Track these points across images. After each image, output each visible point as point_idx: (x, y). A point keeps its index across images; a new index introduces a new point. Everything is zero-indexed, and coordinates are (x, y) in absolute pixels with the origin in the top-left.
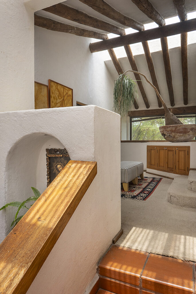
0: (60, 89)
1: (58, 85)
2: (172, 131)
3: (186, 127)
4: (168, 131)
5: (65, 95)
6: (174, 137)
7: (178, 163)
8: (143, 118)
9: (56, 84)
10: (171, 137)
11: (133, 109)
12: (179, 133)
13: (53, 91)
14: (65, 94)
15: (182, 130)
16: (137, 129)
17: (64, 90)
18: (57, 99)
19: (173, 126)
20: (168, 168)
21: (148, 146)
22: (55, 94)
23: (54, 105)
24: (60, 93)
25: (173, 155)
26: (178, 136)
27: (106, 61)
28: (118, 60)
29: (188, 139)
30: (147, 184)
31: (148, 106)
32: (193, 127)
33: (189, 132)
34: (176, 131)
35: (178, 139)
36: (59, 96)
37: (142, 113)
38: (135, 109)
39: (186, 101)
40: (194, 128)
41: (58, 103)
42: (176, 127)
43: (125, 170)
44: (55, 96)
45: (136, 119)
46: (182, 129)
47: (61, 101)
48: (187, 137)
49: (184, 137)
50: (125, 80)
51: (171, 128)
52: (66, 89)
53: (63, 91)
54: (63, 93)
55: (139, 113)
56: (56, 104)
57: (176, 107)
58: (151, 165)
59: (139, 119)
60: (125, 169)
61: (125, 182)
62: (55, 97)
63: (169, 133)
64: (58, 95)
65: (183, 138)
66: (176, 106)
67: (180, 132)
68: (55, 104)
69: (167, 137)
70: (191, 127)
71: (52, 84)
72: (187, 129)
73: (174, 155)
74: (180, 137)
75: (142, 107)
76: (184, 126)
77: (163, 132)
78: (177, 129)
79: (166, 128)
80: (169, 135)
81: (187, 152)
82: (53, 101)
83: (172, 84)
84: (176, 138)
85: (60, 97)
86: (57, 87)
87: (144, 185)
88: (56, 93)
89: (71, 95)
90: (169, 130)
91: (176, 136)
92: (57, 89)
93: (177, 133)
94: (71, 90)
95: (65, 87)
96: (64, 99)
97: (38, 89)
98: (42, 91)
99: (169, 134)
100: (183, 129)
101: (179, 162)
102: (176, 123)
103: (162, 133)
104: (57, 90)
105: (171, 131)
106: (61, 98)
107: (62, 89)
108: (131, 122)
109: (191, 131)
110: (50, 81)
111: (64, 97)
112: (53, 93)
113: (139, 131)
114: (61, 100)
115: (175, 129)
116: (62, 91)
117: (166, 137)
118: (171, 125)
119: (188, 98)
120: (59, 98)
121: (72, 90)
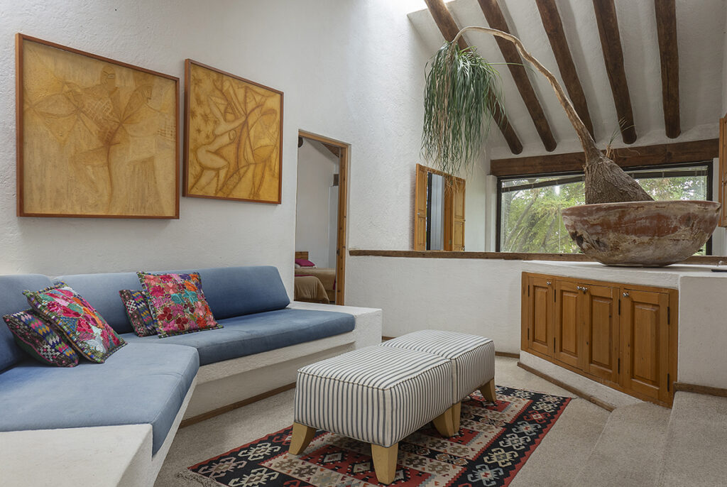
0: (232, 92)
1: (225, 78)
2: (606, 226)
3: (662, 212)
4: (593, 225)
5: (253, 110)
6: (616, 248)
7: (627, 350)
8: (538, 180)
9: (215, 76)
10: (605, 245)
11: (505, 153)
12: (636, 234)
13: (203, 98)
14: (251, 105)
15: (648, 224)
16: (527, 212)
17: (247, 94)
18: (216, 122)
19: (609, 208)
20: (591, 361)
21: (525, 275)
22: (209, 106)
23: (206, 141)
24: (229, 104)
25: (610, 317)
26: (632, 245)
27: (413, 13)
28: (450, 8)
29: (674, 257)
30: (497, 431)
31: (549, 142)
32: (692, 211)
33: (675, 229)
34: (621, 225)
35: (632, 254)
36: (226, 112)
37: (532, 166)
38: (513, 152)
39: (673, 127)
40: (695, 217)
41: (222, 135)
42: (623, 211)
43: (381, 392)
44: (208, 112)
45: (515, 183)
46: (646, 218)
47: (234, 129)
48: (668, 247)
49: (657, 247)
50: (461, 62)
51: (603, 213)
52: (257, 93)
53: (246, 96)
54: (245, 103)
55: (524, 166)
56: (211, 136)
57: (640, 145)
58: (534, 340)
59: (525, 182)
60: (381, 387)
61: (381, 441)
62: (210, 116)
63: (597, 234)
64: (222, 108)
65: (650, 252)
66: (642, 142)
67: (641, 231)
68: (208, 137)
69: (589, 248)
70: (686, 212)
71: (200, 73)
72: (668, 218)
73: (614, 317)
74: (639, 249)
75: (534, 148)
76: (653, 208)
77: (573, 227)
78: (626, 218)
79: (584, 216)
80: (598, 241)
81: (664, 312)
82: (202, 128)
83: (623, 74)
84: (622, 252)
85: (230, 117)
86: (218, 84)
87: (483, 436)
88: (215, 104)
89: (278, 111)
90: (595, 222)
91: (624, 245)
92: (221, 91)
93: (627, 233)
94: (278, 96)
95: (251, 86)
96: (245, 123)
97: (134, 88)
98: (154, 94)
99: (595, 238)
100: (652, 218)
101: (632, 345)
102: (624, 196)
103: (572, 231)
104: (217, 92)
105: (601, 225)
106: (236, 118)
107: (241, 93)
108: (499, 191)
109: (683, 227)
110: (190, 65)
111: (247, 117)
112: (199, 102)
113: (533, 216)
114: (237, 124)
115: (620, 218)
116: (241, 97)
117: (584, 245)
118: (605, 205)
119: (678, 117)
120: (225, 120)
121: (281, 94)
